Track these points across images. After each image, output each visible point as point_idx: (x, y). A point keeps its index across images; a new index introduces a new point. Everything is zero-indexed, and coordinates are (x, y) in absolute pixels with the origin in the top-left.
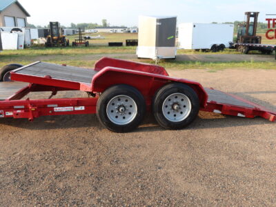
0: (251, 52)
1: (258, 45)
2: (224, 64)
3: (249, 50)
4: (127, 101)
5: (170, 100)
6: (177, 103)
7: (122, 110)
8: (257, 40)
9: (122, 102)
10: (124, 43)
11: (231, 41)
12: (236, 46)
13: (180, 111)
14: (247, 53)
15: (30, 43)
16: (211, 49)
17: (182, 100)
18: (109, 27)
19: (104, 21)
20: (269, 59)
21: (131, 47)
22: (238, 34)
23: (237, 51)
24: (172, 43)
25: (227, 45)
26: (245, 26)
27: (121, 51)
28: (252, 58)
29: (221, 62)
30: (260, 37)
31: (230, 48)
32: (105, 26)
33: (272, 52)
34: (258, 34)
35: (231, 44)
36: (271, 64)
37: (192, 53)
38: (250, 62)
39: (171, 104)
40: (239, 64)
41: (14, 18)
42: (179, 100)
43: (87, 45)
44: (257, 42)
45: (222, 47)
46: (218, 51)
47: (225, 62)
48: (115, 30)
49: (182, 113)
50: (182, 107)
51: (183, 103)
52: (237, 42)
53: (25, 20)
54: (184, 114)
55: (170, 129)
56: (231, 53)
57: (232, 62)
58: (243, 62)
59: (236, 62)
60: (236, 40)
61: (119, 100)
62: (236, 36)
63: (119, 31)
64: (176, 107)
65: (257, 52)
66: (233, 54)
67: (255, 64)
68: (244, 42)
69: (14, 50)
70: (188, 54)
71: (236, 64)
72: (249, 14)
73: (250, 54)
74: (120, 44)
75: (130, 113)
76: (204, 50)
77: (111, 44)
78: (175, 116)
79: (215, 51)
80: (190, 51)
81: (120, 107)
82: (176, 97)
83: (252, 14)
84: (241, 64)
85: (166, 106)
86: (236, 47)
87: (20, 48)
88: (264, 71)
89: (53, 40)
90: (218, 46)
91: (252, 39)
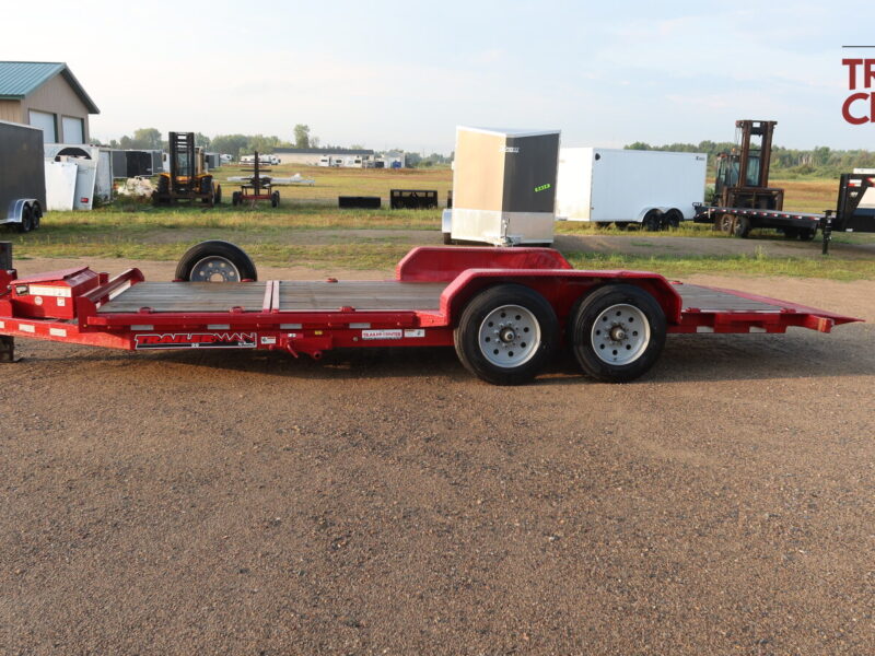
0: (754, 232)
1: (776, 213)
2: (688, 263)
3: (753, 228)
4: (518, 318)
5: (605, 319)
6: (619, 326)
7: (510, 336)
8: (773, 199)
9: (509, 321)
10: (386, 200)
11: (700, 200)
12: (713, 214)
13: (626, 343)
14: (745, 235)
15: (108, 193)
16: (644, 223)
17: (631, 320)
18: (316, 151)
19: (302, 131)
20: (806, 251)
21: (406, 211)
22: (718, 181)
23: (718, 228)
24: (546, 203)
25: (688, 212)
26: (738, 159)
27: (384, 222)
28: (761, 248)
29: (678, 257)
30: (781, 192)
31: (696, 220)
32: (304, 146)
33: (814, 233)
34: (773, 182)
35: (698, 208)
36: (812, 264)
37: (591, 233)
38: (755, 258)
39: (608, 327)
40: (726, 265)
41: (55, 116)
42: (623, 319)
43: (275, 202)
44: (772, 206)
45: (673, 217)
46: (664, 227)
47: (688, 258)
48: (335, 158)
49: (629, 347)
50: (630, 335)
51: (632, 327)
52: (714, 204)
53: (83, 123)
54: (634, 350)
55: (606, 382)
56: (700, 233)
57: (705, 258)
58: (738, 258)
59: (718, 258)
60: (713, 198)
61: (503, 315)
62: (712, 186)
63: (348, 161)
64: (618, 333)
65: (773, 232)
66: (707, 238)
67: (770, 265)
68: (735, 206)
69: (66, 213)
70: (580, 234)
71: (719, 264)
72: (747, 127)
73: (754, 237)
74: (372, 203)
75: (524, 345)
76: (622, 225)
77: (347, 203)
78: (615, 352)
79: (655, 229)
80: (584, 226)
81: (504, 330)
82: (619, 314)
83: (757, 125)
84: (734, 264)
85: (598, 333)
86: (715, 219)
87: (81, 206)
88: (793, 281)
89: (177, 185)
90: (663, 216)
91: (758, 198)
